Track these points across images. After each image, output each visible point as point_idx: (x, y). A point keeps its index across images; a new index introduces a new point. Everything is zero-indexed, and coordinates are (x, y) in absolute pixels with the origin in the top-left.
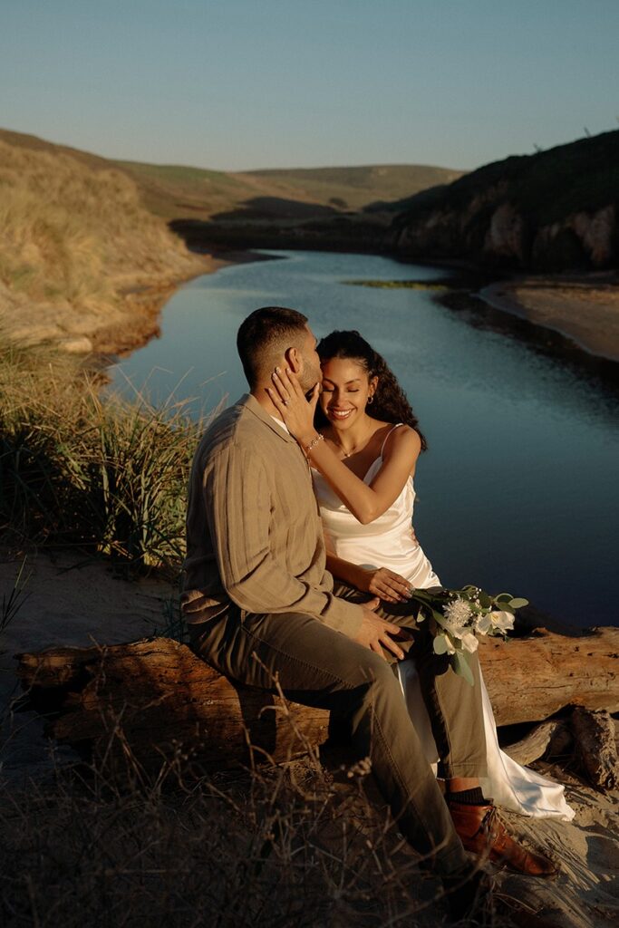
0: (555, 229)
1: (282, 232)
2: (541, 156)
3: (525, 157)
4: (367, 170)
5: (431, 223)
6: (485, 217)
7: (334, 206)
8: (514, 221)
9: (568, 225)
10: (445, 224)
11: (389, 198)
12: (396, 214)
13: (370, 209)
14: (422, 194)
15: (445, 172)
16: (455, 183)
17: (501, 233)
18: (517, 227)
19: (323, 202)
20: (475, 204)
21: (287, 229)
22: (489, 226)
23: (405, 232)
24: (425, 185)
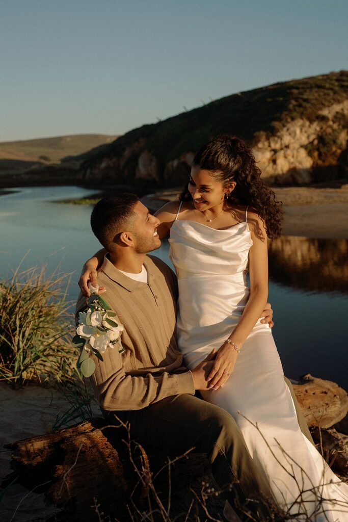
0: (175, 163)
1: (14, 177)
2: (161, 124)
3: (152, 125)
4: (60, 139)
5: (103, 165)
6: (134, 159)
7: (42, 161)
8: (151, 160)
9: (182, 160)
10: (112, 165)
11: (75, 153)
12: (81, 161)
13: (65, 160)
14: (94, 149)
15: (105, 137)
16: (114, 142)
17: (145, 168)
18: (154, 164)
19: (35, 159)
20: (127, 153)
21: (17, 175)
22: (137, 164)
23: (88, 171)
24: (95, 145)
